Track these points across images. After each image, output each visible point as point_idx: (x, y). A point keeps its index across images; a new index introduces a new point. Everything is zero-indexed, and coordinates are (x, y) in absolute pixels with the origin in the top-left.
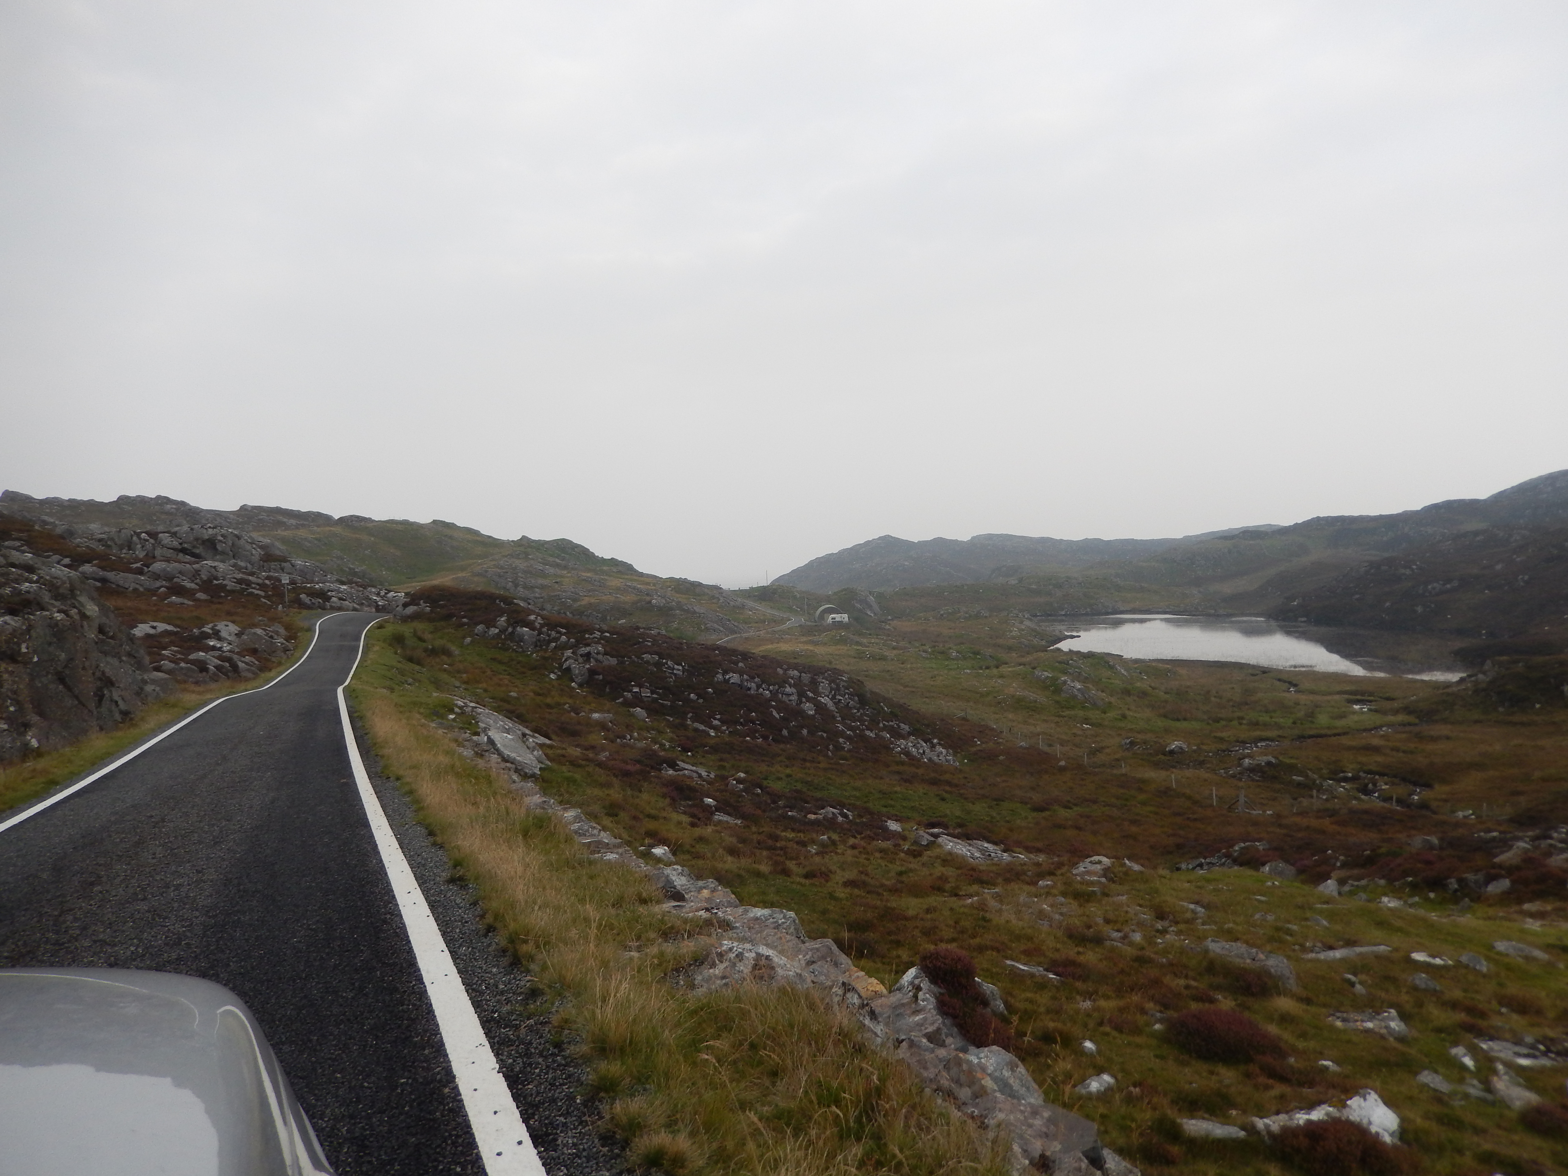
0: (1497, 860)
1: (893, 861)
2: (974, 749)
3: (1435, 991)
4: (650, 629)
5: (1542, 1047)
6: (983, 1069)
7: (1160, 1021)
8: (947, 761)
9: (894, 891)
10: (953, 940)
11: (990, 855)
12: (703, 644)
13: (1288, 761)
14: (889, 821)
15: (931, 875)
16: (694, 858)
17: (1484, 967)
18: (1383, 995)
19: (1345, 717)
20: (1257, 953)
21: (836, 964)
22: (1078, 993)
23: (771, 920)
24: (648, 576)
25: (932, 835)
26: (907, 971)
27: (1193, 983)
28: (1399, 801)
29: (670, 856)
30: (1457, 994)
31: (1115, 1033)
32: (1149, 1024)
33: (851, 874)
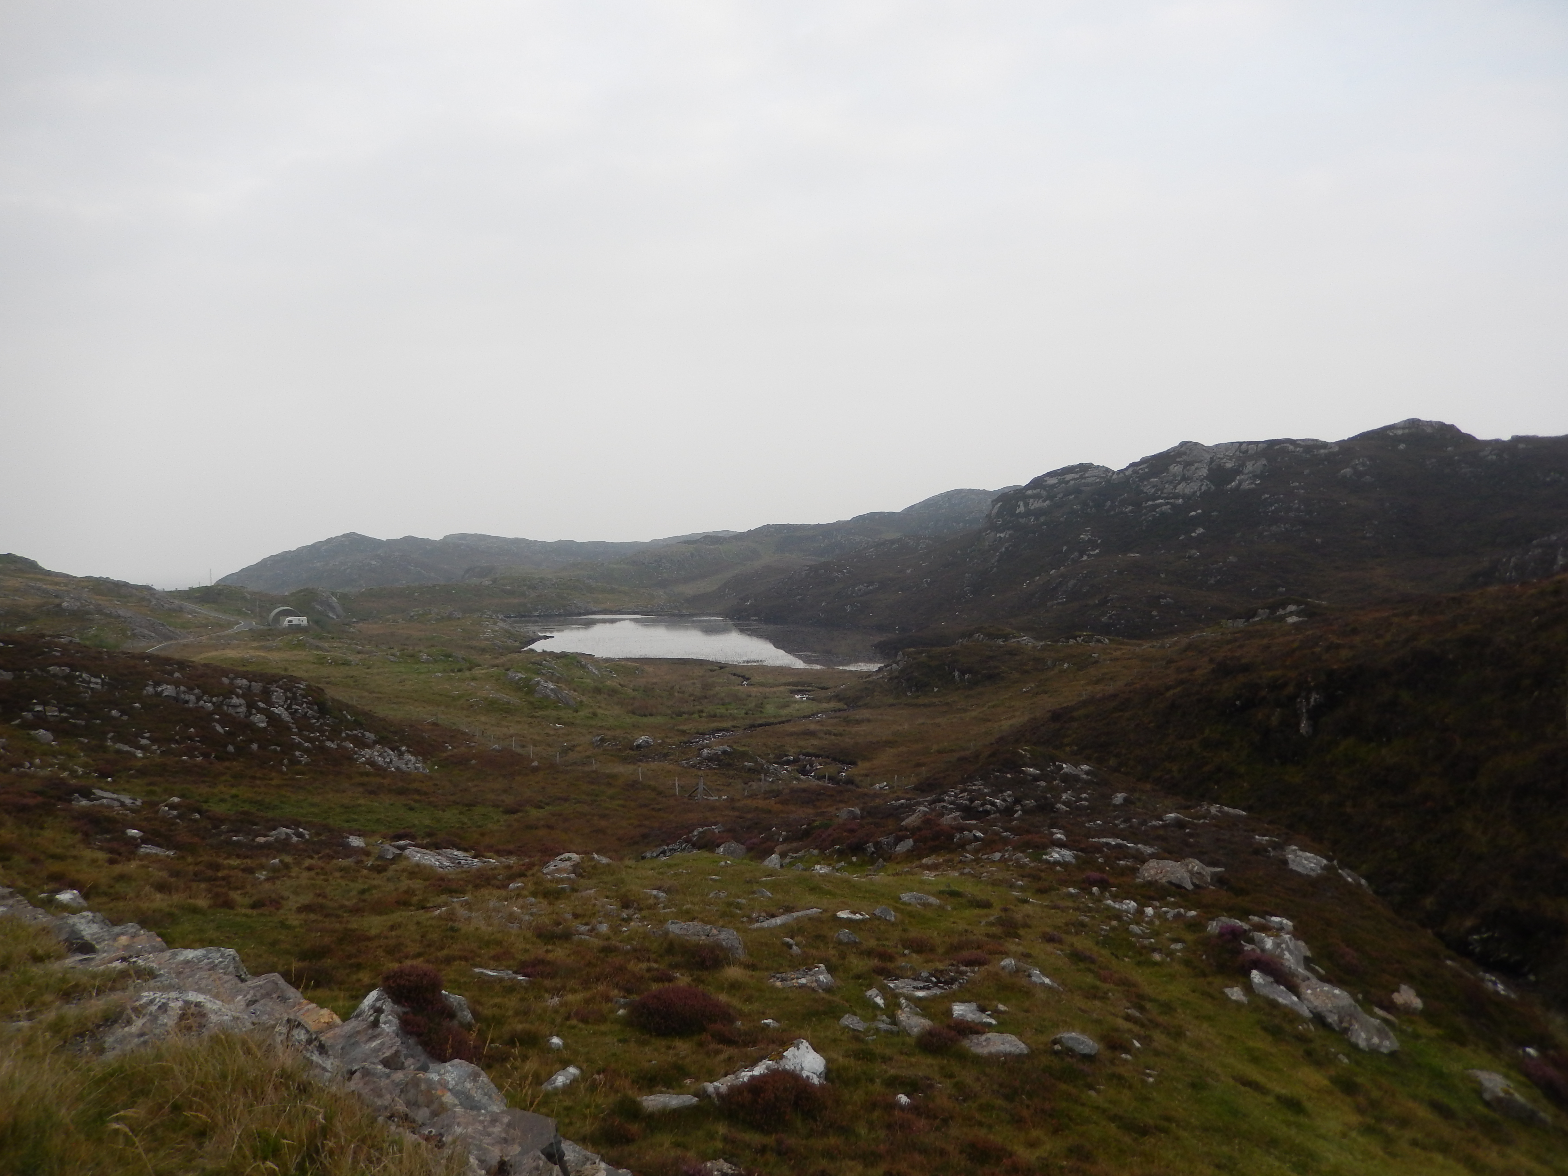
0: (903, 823)
1: (355, 879)
2: (445, 755)
3: (855, 942)
4: (59, 636)
5: (934, 979)
6: (444, 1085)
7: (623, 1006)
8: (416, 768)
9: (356, 911)
10: (419, 955)
11: (460, 863)
12: (129, 653)
13: (740, 749)
14: (351, 837)
15: (396, 889)
16: (112, 900)
17: (892, 917)
18: (814, 952)
19: (788, 706)
20: (711, 929)
21: (283, 999)
22: (546, 991)
23: (206, 961)
24: (57, 575)
25: (399, 847)
26: (368, 994)
27: (655, 965)
28: (831, 779)
29: (81, 900)
30: (872, 943)
31: (581, 1025)
32: (613, 1011)
33: (306, 899)
